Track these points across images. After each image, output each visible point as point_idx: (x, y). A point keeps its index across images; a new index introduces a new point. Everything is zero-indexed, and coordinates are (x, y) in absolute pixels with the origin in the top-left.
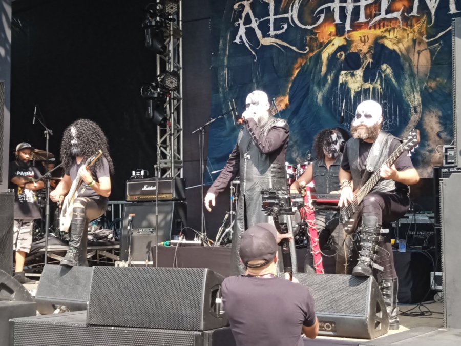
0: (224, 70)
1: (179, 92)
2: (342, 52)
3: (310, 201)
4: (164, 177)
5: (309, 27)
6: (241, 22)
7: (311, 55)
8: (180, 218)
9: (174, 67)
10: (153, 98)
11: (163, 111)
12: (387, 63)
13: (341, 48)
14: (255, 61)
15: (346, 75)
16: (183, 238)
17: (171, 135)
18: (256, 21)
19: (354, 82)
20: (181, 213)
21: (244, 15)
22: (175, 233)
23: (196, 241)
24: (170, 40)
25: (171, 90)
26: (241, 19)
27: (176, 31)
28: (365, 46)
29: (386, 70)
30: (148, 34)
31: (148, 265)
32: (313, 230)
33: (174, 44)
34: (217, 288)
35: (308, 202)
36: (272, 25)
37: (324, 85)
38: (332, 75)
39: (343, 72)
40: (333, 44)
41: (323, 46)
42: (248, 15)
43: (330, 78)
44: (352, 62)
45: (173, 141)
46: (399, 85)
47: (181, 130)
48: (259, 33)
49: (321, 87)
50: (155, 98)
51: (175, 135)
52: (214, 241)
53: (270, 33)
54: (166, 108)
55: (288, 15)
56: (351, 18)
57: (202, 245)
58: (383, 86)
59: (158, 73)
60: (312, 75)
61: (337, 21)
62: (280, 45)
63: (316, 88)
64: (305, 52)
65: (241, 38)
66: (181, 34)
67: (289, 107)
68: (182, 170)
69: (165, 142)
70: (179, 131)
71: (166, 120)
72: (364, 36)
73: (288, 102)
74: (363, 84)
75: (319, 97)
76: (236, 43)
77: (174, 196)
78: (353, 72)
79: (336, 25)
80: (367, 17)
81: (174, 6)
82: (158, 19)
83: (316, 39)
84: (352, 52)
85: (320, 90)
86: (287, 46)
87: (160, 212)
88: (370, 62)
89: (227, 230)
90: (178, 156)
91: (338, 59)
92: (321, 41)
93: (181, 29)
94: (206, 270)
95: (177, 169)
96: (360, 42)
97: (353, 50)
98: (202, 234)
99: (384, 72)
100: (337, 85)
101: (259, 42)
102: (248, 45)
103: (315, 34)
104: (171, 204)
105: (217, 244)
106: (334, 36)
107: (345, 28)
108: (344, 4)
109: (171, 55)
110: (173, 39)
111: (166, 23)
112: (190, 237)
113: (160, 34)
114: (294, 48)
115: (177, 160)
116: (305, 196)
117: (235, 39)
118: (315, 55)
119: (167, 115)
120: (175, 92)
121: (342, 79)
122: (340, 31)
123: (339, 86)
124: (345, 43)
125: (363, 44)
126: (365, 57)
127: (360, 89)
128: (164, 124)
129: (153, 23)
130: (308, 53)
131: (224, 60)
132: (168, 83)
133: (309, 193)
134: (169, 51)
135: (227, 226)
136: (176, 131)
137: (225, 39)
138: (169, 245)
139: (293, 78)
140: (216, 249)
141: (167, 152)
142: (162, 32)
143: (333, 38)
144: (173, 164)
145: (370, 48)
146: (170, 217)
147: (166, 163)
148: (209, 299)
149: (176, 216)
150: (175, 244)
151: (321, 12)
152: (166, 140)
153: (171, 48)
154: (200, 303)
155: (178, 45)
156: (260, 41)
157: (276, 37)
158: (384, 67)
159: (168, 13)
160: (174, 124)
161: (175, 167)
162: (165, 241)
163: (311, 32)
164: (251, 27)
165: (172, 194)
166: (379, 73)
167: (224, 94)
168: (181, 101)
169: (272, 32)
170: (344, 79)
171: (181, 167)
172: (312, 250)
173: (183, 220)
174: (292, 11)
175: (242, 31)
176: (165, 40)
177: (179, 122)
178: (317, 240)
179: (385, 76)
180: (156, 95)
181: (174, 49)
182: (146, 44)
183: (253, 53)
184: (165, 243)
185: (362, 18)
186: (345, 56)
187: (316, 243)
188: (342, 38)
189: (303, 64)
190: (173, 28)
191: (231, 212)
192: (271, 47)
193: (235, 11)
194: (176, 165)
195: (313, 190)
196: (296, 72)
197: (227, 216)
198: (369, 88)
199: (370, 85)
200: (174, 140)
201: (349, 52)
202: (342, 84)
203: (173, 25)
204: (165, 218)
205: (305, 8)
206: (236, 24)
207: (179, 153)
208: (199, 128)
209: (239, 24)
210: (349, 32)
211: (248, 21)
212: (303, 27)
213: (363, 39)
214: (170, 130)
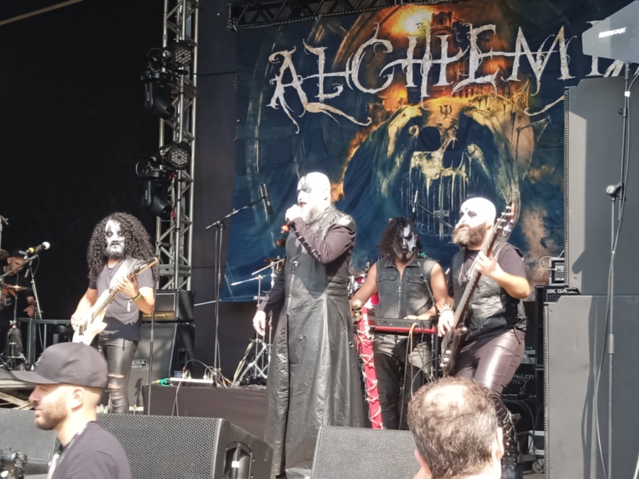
0: (253, 144)
1: (189, 172)
2: (416, 127)
3: (367, 328)
4: (164, 288)
5: (372, 91)
6: (278, 79)
7: (375, 128)
8: (184, 346)
9: (183, 137)
10: (153, 179)
11: (165, 197)
12: (475, 143)
13: (414, 121)
14: (297, 133)
15: (421, 157)
16: (188, 375)
17: (175, 230)
18: (299, 79)
19: (431, 167)
20: (186, 339)
21: (282, 70)
22: (177, 367)
23: (207, 380)
24: (179, 100)
25: (179, 169)
26: (278, 75)
27: (189, 87)
28: (447, 119)
29: (473, 152)
30: (148, 91)
31: (137, 412)
32: (370, 368)
33: (184, 105)
34: (234, 447)
35: (364, 330)
36: (321, 86)
37: (391, 170)
38: (402, 156)
39: (416, 153)
40: (404, 115)
41: (390, 117)
42: (288, 70)
43: (398, 161)
44: (429, 140)
45: (179, 240)
46: (491, 173)
47: (190, 223)
48: (302, 95)
49: (387, 172)
50: (156, 178)
51: (181, 230)
52: (232, 379)
53: (319, 96)
54: (170, 193)
55: (345, 74)
56: (428, 80)
57: (214, 384)
58: (470, 174)
59: (161, 144)
60: (375, 155)
61: (410, 83)
62: (332, 113)
63: (379, 174)
64: (366, 125)
65: (278, 101)
66: (195, 92)
67: (344, 199)
68: (189, 279)
69: (166, 240)
70: (187, 225)
71: (169, 209)
72: (446, 106)
73: (342, 191)
74: (442, 171)
75: (384, 185)
76: (270, 107)
77: (177, 316)
78: (430, 154)
79: (409, 89)
80: (449, 79)
81: (187, 53)
82: (164, 70)
83: (382, 108)
84: (430, 127)
85: (385, 176)
86: (342, 116)
87: (156, 337)
88: (452, 141)
89: (250, 365)
90: (185, 259)
91: (410, 135)
92: (388, 110)
93: (195, 85)
94: (221, 420)
95: (182, 278)
96: (439, 113)
97: (430, 124)
98: (215, 369)
99: (471, 155)
100: (408, 170)
101: (302, 108)
102: (287, 112)
103: (381, 101)
104: (173, 327)
105: (235, 384)
106: (405, 104)
107: (420, 94)
108: (419, 61)
109: (180, 120)
110: (184, 98)
111: (174, 77)
112: (197, 373)
113: (166, 91)
114: (351, 118)
115: (182, 265)
116: (360, 320)
117: (269, 103)
118: (379, 129)
119: (171, 203)
120: (184, 172)
121: (414, 162)
122: (414, 97)
123: (410, 171)
124: (420, 114)
125: (444, 116)
126: (446, 134)
127: (438, 176)
128: (167, 214)
129: (157, 76)
130: (371, 125)
131: (254, 129)
132: (174, 158)
133: (365, 317)
134: (178, 115)
135: (249, 359)
136: (183, 225)
137: (256, 100)
138: (168, 384)
139: (349, 159)
140: (234, 391)
141: (170, 254)
142: (169, 89)
143: (404, 106)
144: (177, 271)
145: (453, 122)
146: (171, 344)
147: (167, 270)
148: (223, 462)
149: (179, 343)
150: (176, 383)
151: (389, 71)
152: (168, 236)
153: (180, 110)
154: (209, 467)
155: (191, 108)
156: (304, 106)
157: (327, 102)
158: (471, 148)
159: (178, 63)
160: (181, 215)
161: (180, 275)
162: (163, 379)
163: (376, 98)
164: (292, 87)
165: (175, 312)
166: (465, 156)
167: (253, 177)
168: (192, 184)
169: (321, 96)
170: (417, 163)
171: (189, 275)
172: (367, 396)
173: (189, 349)
174: (350, 69)
175: (279, 92)
176: (173, 100)
177: (187, 213)
178: (375, 382)
179: (472, 160)
180: (156, 175)
181: (185, 113)
182: (146, 104)
183: (295, 122)
184: (162, 381)
185: (443, 81)
186: (420, 132)
187: (373, 387)
188: (416, 107)
189: (363, 140)
190: (184, 83)
191: (257, 340)
192: (319, 115)
193: (271, 64)
194: (182, 272)
195: (371, 313)
196: (354, 151)
197: (250, 346)
198: (451, 176)
199: (452, 172)
200: (180, 237)
201: (424, 126)
202: (414, 169)
203: (184, 79)
204: (163, 347)
205: (368, 66)
206: (271, 81)
207: (186, 256)
208: (216, 222)
209: (275, 82)
210: (425, 99)
211: (287, 78)
212: (365, 90)
213: (444, 109)
214: (175, 223)
